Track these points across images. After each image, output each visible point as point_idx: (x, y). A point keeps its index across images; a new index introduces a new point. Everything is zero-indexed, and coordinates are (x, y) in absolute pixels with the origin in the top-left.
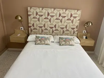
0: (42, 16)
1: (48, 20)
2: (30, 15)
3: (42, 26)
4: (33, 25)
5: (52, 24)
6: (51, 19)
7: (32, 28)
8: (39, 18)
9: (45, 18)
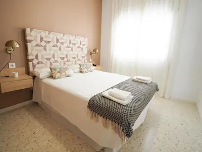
0: (49, 42)
1: (58, 48)
2: (31, 41)
3: (51, 56)
4: (37, 57)
5: (63, 54)
6: (61, 46)
7: (35, 61)
8: (45, 46)
9: (53, 46)
